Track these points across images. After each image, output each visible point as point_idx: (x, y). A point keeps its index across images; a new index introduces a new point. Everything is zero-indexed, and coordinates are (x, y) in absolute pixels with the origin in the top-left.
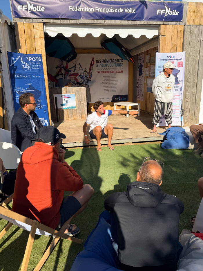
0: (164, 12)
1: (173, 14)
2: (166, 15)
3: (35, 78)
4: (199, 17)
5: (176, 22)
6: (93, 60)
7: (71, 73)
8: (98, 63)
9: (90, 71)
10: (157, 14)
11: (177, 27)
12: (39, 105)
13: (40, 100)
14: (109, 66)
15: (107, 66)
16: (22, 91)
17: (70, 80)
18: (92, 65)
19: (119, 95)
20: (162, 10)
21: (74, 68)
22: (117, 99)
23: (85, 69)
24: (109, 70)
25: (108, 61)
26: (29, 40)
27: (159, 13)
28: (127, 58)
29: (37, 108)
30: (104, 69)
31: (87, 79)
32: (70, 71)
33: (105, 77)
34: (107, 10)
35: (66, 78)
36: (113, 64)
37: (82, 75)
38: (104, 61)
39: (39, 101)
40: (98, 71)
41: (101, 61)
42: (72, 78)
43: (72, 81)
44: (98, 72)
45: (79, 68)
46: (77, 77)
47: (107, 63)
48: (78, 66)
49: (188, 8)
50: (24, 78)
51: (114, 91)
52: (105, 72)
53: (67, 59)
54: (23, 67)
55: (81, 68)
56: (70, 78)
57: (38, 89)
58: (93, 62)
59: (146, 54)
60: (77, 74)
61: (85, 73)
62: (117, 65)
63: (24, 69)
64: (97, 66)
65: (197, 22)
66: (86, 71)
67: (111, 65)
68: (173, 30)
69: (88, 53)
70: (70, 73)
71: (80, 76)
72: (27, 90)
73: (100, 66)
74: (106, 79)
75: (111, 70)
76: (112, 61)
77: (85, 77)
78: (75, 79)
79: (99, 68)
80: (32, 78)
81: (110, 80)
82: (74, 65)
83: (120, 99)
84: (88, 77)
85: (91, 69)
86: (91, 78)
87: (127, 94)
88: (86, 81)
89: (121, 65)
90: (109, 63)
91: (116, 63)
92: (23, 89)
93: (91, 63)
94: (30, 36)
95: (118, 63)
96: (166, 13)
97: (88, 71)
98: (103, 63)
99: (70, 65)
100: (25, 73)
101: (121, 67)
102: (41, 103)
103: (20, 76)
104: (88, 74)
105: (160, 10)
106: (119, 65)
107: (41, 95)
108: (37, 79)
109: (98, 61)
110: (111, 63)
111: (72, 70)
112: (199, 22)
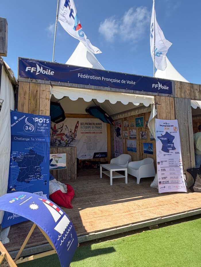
0: (158, 86)
1: (165, 89)
2: (159, 89)
3: (38, 142)
4: (184, 92)
5: (168, 95)
6: (78, 123)
7: (59, 133)
8: (82, 126)
9: (75, 132)
10: (153, 87)
11: (169, 98)
12: (38, 175)
13: (41, 167)
14: (91, 128)
15: (90, 128)
16: (19, 157)
17: (57, 139)
18: (76, 127)
19: (100, 153)
20: (156, 85)
21: (61, 129)
22: (98, 156)
23: (71, 130)
24: (91, 131)
25: (90, 124)
26: (33, 100)
27: (154, 87)
28: (109, 122)
29: (35, 178)
30: (87, 130)
31: (72, 139)
32: (58, 131)
33: (88, 137)
34: (112, 80)
35: (53, 137)
36: (94, 127)
37: (68, 134)
38: (86, 124)
39: (40, 169)
40: (82, 131)
41: (85, 124)
42: (58, 137)
43: (58, 139)
44: (82, 133)
45: (66, 129)
46: (63, 137)
47: (90, 126)
48: (64, 127)
49: (175, 85)
50: (25, 141)
51: (95, 149)
52: (88, 133)
53: (56, 121)
54: (26, 128)
55: (67, 129)
56: (57, 137)
57: (40, 154)
58: (77, 124)
59: (124, 120)
60: (64, 134)
61: (70, 133)
62: (97, 128)
63: (26, 130)
64: (81, 128)
65: (183, 95)
66: (72, 131)
67: (93, 128)
68: (166, 101)
69: (74, 117)
70: (57, 133)
71: (66, 135)
72: (26, 155)
73: (84, 128)
74: (89, 138)
75: (93, 131)
76: (94, 124)
77: (70, 136)
78: (61, 139)
79: (82, 129)
80: (34, 142)
81: (91, 139)
82: (61, 127)
83: (100, 156)
84: (73, 136)
85: (76, 130)
86: (75, 138)
87: (106, 151)
88: (71, 140)
89: (101, 127)
90: (91, 126)
91: (97, 126)
92: (21, 154)
93: (76, 125)
94: (35, 97)
95: (98, 126)
96: (159, 87)
97: (73, 131)
98: (86, 125)
99: (58, 126)
100: (27, 135)
101: (101, 129)
102: (41, 172)
103: (20, 139)
104: (73, 134)
105: (155, 84)
106: (99, 127)
107: (42, 161)
108: (41, 142)
109: (82, 124)
110: (92, 126)
111: (59, 130)
112: (184, 95)
